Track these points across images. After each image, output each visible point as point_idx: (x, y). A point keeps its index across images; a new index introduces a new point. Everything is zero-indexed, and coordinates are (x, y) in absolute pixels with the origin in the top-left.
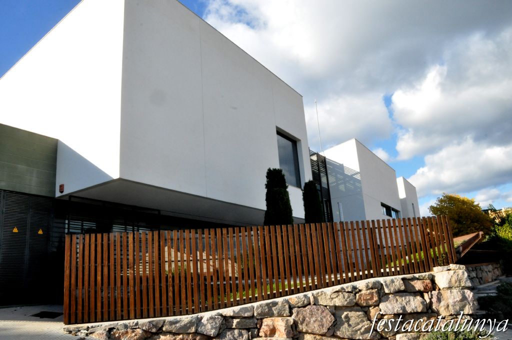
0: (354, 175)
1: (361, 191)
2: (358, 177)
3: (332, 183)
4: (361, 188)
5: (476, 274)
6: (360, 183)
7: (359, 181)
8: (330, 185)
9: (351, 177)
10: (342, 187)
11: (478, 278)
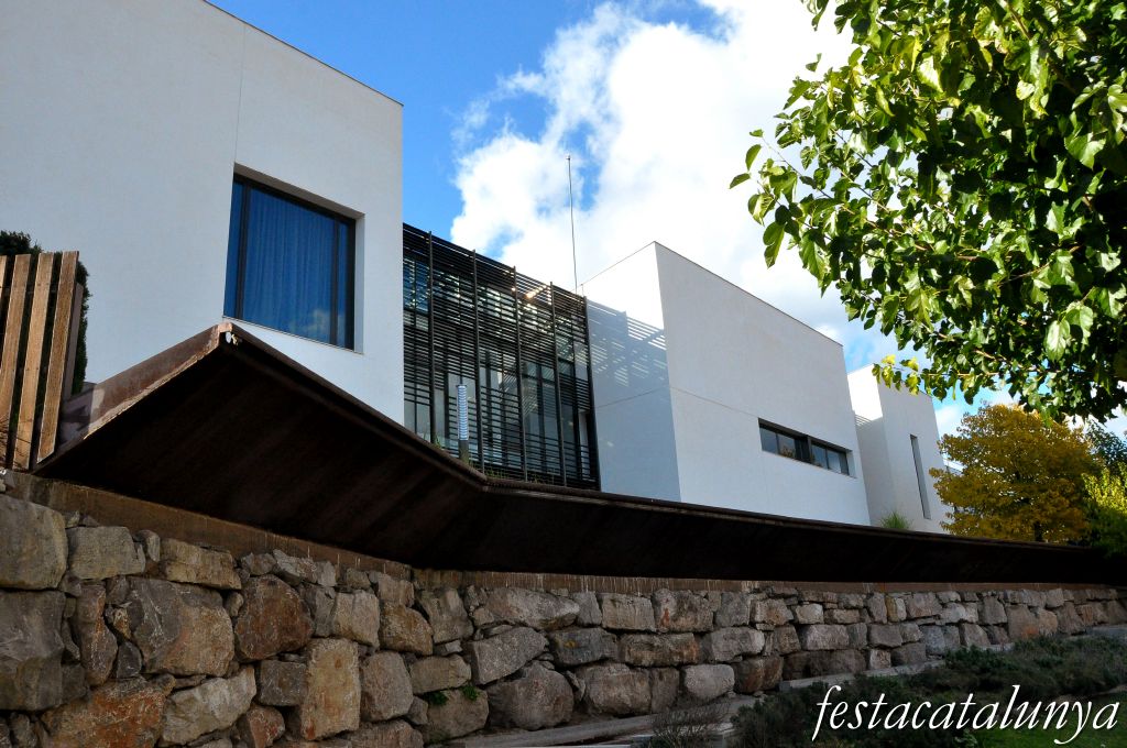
0: (650, 339)
1: (667, 382)
2: (660, 344)
3: (599, 366)
4: (664, 373)
5: (980, 613)
6: (665, 361)
7: (662, 355)
8: (595, 372)
9: (644, 346)
10: (621, 376)
11: (984, 625)
